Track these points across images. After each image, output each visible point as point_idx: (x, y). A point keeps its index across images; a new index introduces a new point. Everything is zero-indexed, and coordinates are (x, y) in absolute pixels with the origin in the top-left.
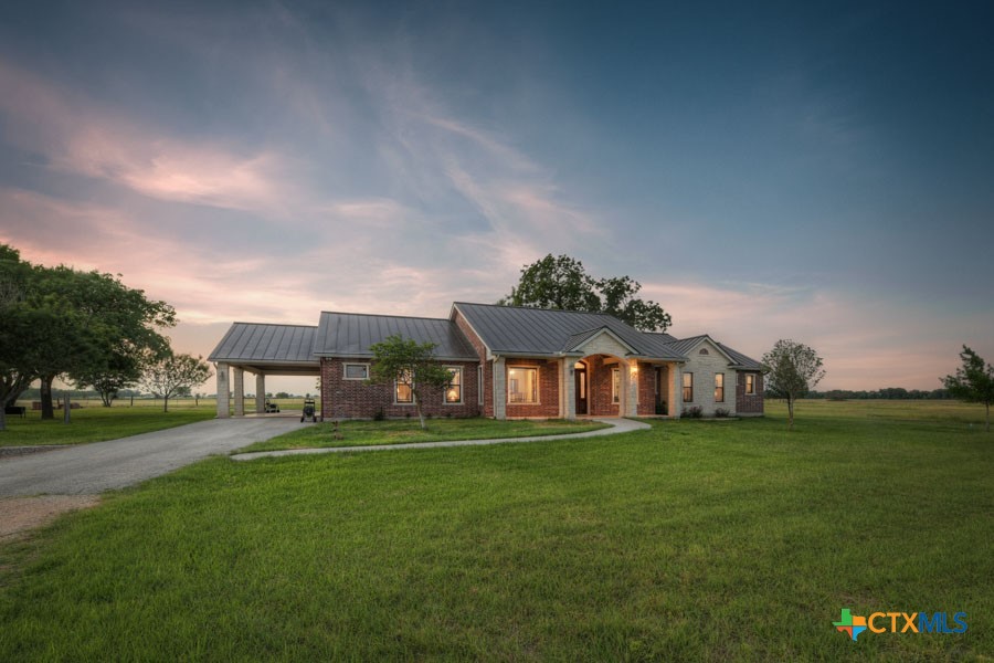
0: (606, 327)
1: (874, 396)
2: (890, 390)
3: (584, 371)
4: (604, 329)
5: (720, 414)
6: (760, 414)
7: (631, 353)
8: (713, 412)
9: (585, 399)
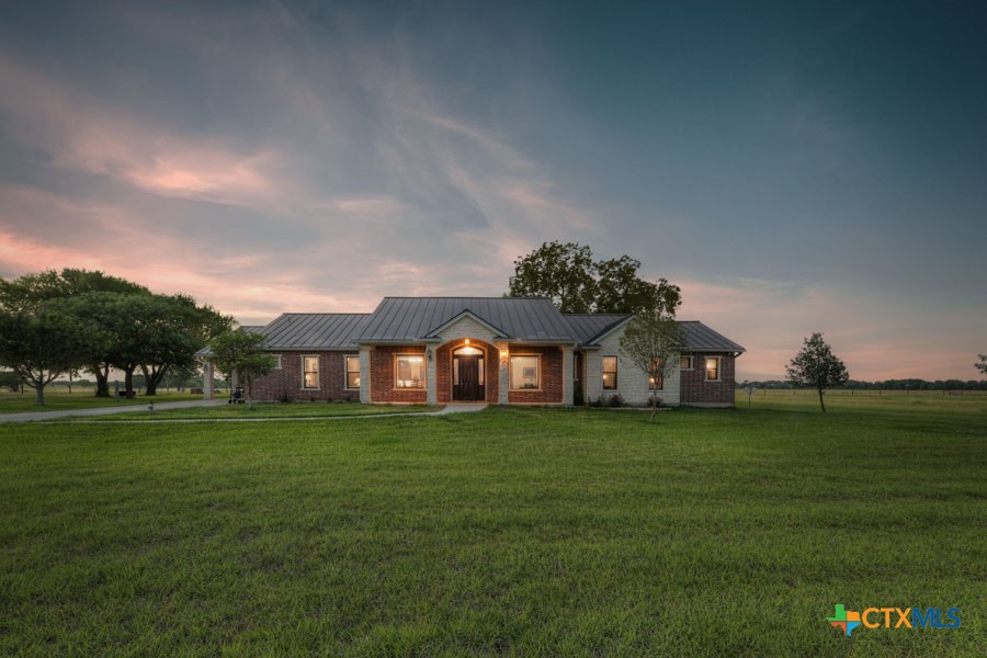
0: (466, 310)
1: (880, 386)
2: (911, 381)
3: (482, 357)
4: (465, 314)
5: (655, 404)
6: (728, 405)
7: (500, 337)
8: (646, 401)
9: (483, 387)
